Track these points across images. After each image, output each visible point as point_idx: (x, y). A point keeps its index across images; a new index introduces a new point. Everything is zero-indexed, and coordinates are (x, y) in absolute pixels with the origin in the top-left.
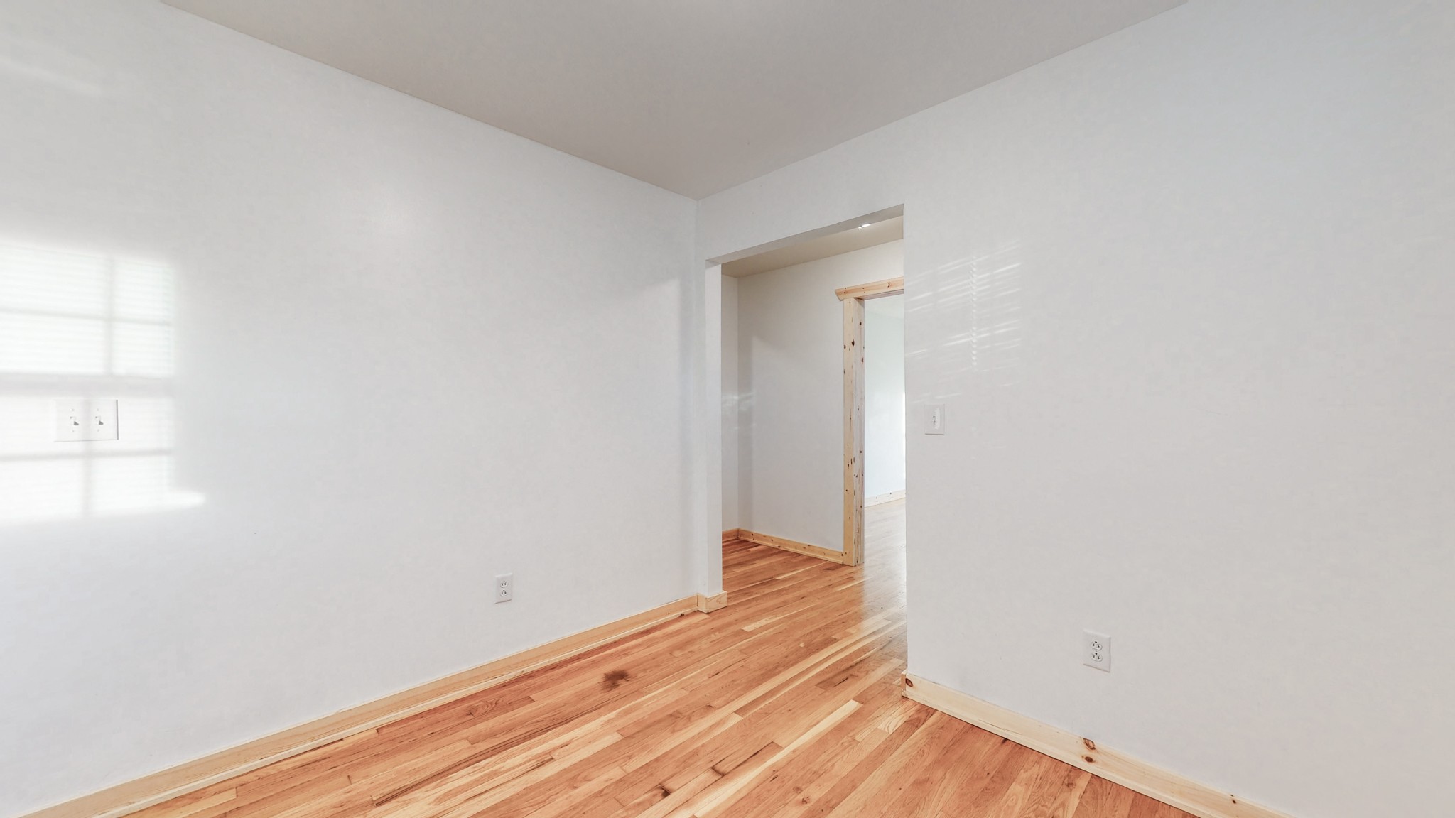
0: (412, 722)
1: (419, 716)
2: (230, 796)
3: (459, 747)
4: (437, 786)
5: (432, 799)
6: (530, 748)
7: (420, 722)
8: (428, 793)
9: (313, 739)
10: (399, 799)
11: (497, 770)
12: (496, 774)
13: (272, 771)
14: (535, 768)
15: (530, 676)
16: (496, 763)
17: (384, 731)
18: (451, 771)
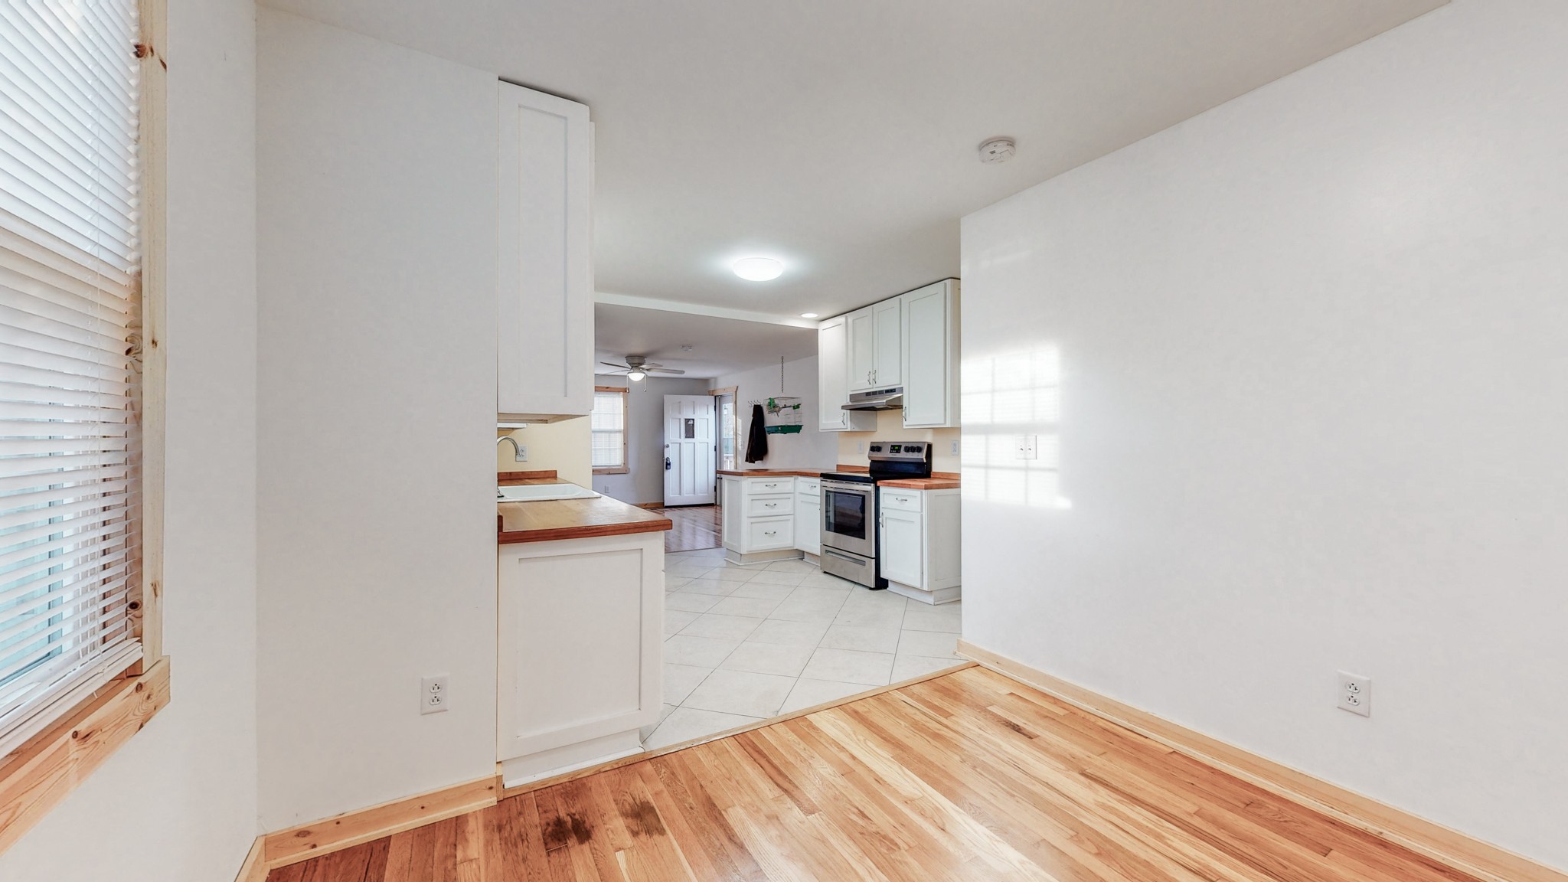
0: (1199, 768)
1: (1213, 771)
2: (1061, 712)
3: (1184, 805)
4: (1119, 801)
5: (1100, 800)
6: (1220, 860)
7: (1206, 773)
8: (1107, 797)
9: (1129, 721)
10: (1092, 783)
11: (1164, 837)
12: (1159, 837)
13: (1093, 719)
14: (1186, 867)
15: (1384, 844)
16: (1175, 834)
17: (1175, 756)
18: (1143, 805)
